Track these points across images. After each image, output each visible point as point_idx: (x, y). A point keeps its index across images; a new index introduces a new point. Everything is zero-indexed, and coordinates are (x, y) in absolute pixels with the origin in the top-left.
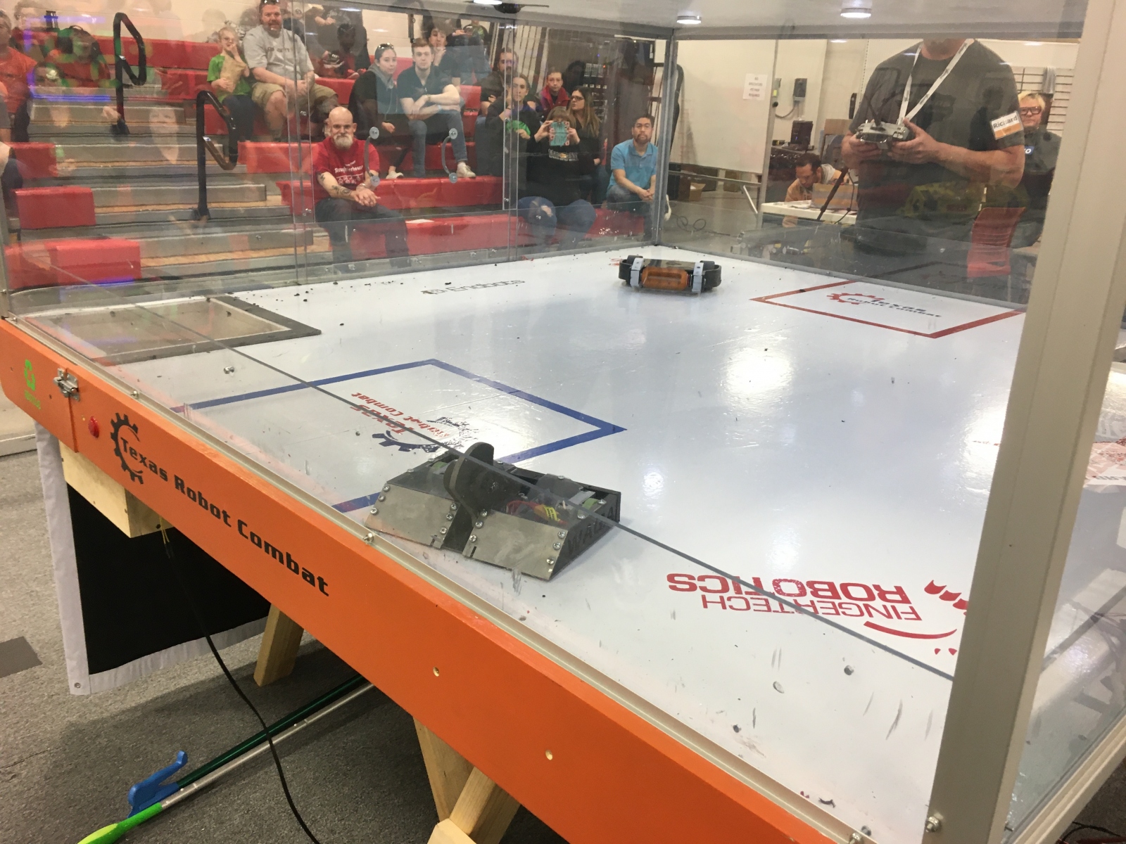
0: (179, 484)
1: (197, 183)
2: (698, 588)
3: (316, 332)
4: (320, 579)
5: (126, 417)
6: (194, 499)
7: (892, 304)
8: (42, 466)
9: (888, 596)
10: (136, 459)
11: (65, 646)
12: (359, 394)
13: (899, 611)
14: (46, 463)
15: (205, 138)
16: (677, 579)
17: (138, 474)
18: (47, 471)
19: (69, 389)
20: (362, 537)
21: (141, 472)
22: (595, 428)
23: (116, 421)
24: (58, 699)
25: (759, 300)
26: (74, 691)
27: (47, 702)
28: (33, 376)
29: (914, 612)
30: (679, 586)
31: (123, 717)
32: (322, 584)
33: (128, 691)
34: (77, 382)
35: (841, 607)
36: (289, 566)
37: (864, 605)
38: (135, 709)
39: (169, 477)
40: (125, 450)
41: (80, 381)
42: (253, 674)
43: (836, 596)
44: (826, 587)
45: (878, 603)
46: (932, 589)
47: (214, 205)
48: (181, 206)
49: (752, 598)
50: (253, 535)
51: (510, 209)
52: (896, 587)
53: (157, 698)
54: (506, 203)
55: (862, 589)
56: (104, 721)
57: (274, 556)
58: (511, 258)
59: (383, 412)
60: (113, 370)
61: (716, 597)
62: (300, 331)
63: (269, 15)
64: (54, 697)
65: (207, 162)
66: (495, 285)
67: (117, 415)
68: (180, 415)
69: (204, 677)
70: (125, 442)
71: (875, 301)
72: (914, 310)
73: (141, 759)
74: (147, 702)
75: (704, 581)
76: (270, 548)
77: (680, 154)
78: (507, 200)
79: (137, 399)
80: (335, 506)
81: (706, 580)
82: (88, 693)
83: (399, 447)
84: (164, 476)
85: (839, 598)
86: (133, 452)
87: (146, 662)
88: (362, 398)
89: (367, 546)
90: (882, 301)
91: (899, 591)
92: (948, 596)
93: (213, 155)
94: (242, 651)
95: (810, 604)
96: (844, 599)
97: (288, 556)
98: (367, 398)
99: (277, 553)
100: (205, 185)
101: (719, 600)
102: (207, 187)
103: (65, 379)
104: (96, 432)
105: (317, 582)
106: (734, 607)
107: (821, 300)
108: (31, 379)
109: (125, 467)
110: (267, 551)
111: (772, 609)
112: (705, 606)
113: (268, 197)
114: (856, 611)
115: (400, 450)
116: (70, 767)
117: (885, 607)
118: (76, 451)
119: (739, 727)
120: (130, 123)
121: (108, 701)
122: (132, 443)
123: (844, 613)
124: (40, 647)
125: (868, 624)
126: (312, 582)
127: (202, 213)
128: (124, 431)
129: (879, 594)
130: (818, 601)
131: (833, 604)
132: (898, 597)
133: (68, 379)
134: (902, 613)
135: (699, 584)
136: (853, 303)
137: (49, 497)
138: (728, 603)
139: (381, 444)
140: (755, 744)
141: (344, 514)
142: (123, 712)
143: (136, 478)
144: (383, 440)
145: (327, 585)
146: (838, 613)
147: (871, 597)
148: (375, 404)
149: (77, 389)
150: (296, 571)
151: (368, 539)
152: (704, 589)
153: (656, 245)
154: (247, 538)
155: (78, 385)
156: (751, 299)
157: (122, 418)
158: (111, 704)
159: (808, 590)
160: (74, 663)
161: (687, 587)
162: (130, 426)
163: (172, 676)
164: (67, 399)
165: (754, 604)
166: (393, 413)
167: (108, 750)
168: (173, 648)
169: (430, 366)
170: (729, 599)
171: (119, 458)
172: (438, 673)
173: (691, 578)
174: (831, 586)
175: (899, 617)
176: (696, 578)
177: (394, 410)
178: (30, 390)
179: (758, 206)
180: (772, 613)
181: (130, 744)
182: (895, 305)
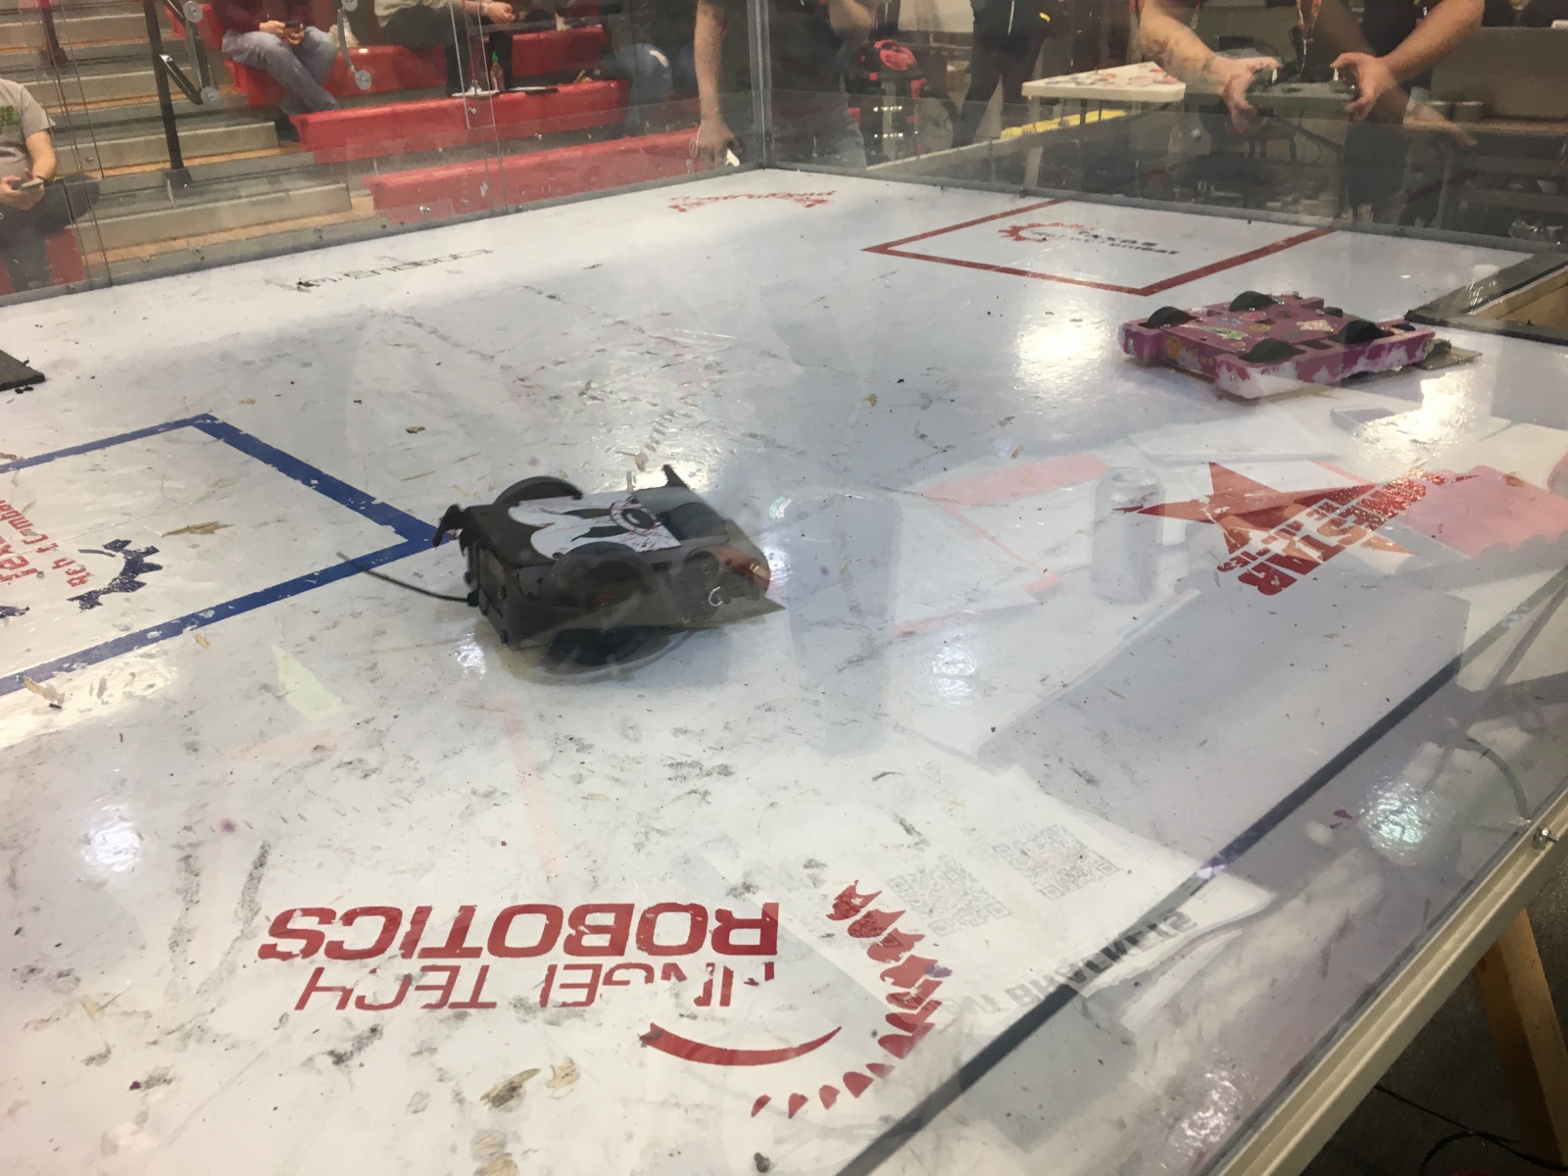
1: (163, 130)
2: (322, 949)
3: (40, 378)
9: (735, 937)
15: (165, 58)
16: (293, 922)
25: (883, 249)
30: (283, 944)
37: (666, 967)
43: (617, 948)
44: (608, 919)
45: (699, 959)
46: (844, 905)
47: (197, 162)
48: (148, 168)
49: (424, 969)
55: (687, 918)
58: (499, 210)
61: (337, 973)
65: (172, 97)
72: (1139, 244)
75: (351, 924)
78: (474, 110)
81: (359, 921)
85: (621, 951)
91: (769, 917)
92: (869, 925)
93: (179, 85)
95: (544, 978)
96: (633, 952)
100: (176, 133)
101: (345, 981)
102: (178, 135)
106: (367, 1001)
107: (988, 243)
111: (453, 998)
112: (301, 1005)
114: (636, 988)
117: (710, 970)
127: (177, 175)
129: (717, 930)
130: (566, 966)
131: (597, 969)
132: (754, 937)
134: (740, 986)
136: (1039, 241)
138: (359, 990)
146: (591, 999)
147: (693, 945)
152: (337, 951)
153: (764, 168)
156: (864, 250)
161: (301, 945)
165: (419, 988)
173: (326, 916)
174: (624, 914)
175: (725, 1000)
176: (339, 916)
180: (444, 1013)
182: (1110, 239)
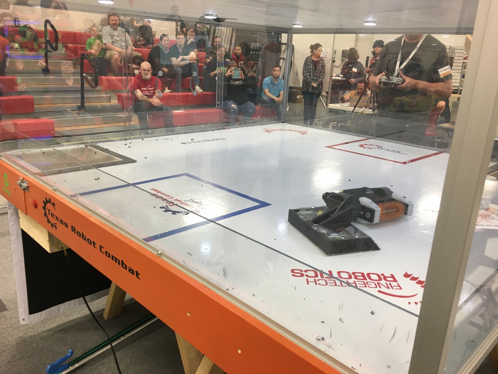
0: (73, 229)
1: (80, 94)
2: (305, 276)
3: (134, 161)
4: (137, 272)
5: (50, 199)
6: (80, 236)
7: (386, 149)
8: (10, 221)
9: (388, 279)
10: (54, 218)
11: (19, 302)
12: (154, 189)
13: (393, 285)
14: (12, 219)
15: (84, 75)
16: (295, 271)
17: (55, 225)
18: (13, 223)
19: (24, 186)
20: (155, 253)
21: (56, 224)
22: (258, 204)
23: (45, 201)
24: (15, 326)
25: (329, 147)
26: (22, 322)
27: (10, 327)
28: (8, 181)
29: (399, 286)
30: (296, 274)
31: (43, 334)
32: (137, 274)
33: (47, 322)
34: (28, 184)
35: (367, 284)
36: (123, 266)
37: (377, 283)
38: (50, 330)
39: (68, 227)
40: (49, 214)
41: (29, 183)
42: (103, 314)
43: (365, 279)
44: (360, 275)
45: (383, 282)
46: (407, 275)
47: (87, 104)
48: (73, 105)
49: (328, 280)
50: (106, 252)
51: (219, 107)
52: (391, 275)
53: (60, 325)
54: (218, 104)
55: (376, 275)
56: (36, 335)
57: (116, 262)
58: (220, 128)
59: (165, 197)
60: (44, 178)
61: (312, 279)
62: (127, 160)
63: (113, 20)
64: (13, 325)
65: (85, 85)
66: (213, 140)
67: (46, 198)
68: (74, 198)
69: (81, 316)
70: (49, 210)
71: (378, 148)
72: (396, 152)
73: (52, 353)
74: (55, 327)
75: (307, 272)
76: (114, 258)
77: (293, 82)
78: (218, 103)
79: (55, 191)
80: (144, 239)
82: (28, 323)
83: (172, 213)
84: (66, 225)
85: (366, 279)
86: (53, 215)
87: (55, 309)
88: (155, 190)
89: (158, 257)
90: (382, 148)
91: (392, 276)
92: (414, 279)
93: (87, 82)
94: (98, 304)
95: (354, 282)
96: (368, 280)
97: (122, 261)
98: (157, 190)
99: (117, 260)
100: (84, 95)
101: (314, 281)
102: (85, 96)
103: (22, 182)
104: (36, 206)
105: (135, 273)
106: (321, 284)
107: (355, 147)
108: (6, 182)
109: (49, 221)
110: (113, 259)
111: (337, 285)
112: (308, 284)
113: (111, 101)
114: (373, 285)
115: (172, 214)
116: (20, 357)
117: (386, 284)
118: (27, 214)
119: (324, 338)
120: (51, 68)
121: (37, 327)
122: (52, 211)
123: (369, 286)
124: (7, 302)
125: (379, 291)
126: (133, 273)
127: (82, 108)
128: (49, 206)
129: (383, 278)
130: (357, 281)
131: (364, 282)
132: (392, 279)
133: (24, 182)
134: (394, 286)
135: (305, 273)
136: (369, 149)
137: (13, 235)
138: (318, 282)
139: (163, 211)
140: (331, 346)
141: (148, 243)
142: (44, 332)
143: (54, 227)
144: (165, 209)
145: (139, 275)
146: (366, 286)
147: (380, 279)
148: (161, 193)
149: (28, 187)
150: (126, 268)
151: (159, 254)
152: (307, 276)
153: (283, 123)
154: (104, 253)
155: (28, 185)
156: (325, 147)
157: (48, 200)
158: (39, 328)
159: (353, 276)
160: (23, 309)
161: (300, 275)
162: (51, 203)
163: (66, 315)
164: (23, 191)
165: (329, 283)
166: (169, 197)
167: (37, 349)
168: (67, 303)
169: (185, 176)
170: (318, 280)
171: (46, 217)
172: (190, 314)
173: (302, 271)
174: (363, 274)
175: (393, 288)
176: (304, 271)
177: (169, 196)
178: (6, 187)
179: (327, 106)
180: (337, 287)
181: (47, 346)
182: (388, 150)
